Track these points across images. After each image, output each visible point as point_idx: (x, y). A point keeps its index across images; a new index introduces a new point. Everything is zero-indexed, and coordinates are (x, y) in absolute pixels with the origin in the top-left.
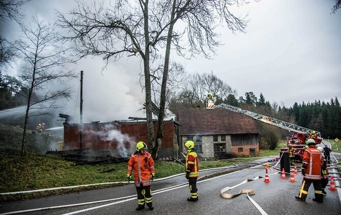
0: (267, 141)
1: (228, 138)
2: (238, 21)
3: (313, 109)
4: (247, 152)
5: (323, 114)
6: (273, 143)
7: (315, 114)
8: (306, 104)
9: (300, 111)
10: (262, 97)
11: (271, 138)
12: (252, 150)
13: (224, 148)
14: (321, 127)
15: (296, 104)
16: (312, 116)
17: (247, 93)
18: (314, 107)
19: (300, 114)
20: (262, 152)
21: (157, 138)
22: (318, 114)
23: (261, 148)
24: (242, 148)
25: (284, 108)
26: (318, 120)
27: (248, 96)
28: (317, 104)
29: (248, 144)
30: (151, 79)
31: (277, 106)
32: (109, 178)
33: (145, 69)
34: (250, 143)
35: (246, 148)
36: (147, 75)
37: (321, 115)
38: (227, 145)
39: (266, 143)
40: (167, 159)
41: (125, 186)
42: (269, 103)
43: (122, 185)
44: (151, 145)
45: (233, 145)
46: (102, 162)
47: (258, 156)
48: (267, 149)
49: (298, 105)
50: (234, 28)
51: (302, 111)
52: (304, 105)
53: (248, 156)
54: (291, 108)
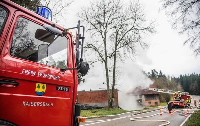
0: (165, 97)
1: (143, 97)
2: (146, 45)
3: (191, 78)
4: (153, 104)
5: (197, 81)
6: (168, 99)
7: (192, 81)
8: (187, 76)
9: (184, 79)
10: (161, 72)
11: (167, 96)
12: (156, 103)
13: (141, 102)
14: (197, 89)
15: (181, 75)
16: (191, 82)
17: (152, 70)
18: (191, 77)
19: (184, 81)
20: (162, 104)
21: (112, 98)
22: (194, 81)
23: (161, 102)
24: (150, 102)
25: (174, 77)
26: (195, 84)
27: (153, 71)
28: (193, 75)
29: (153, 99)
30: (109, 71)
31: (170, 77)
32: (97, 115)
33: (106, 67)
34: (155, 99)
35: (153, 102)
36: (107, 70)
37: (196, 82)
38: (143, 100)
39: (164, 99)
40: (116, 107)
41: (105, 117)
42: (165, 75)
43: (104, 117)
44: (110, 101)
45: (146, 100)
46: (89, 109)
47: (159, 106)
48: (165, 102)
49: (183, 76)
50: (144, 48)
51: (185, 79)
52: (186, 76)
53: (154, 106)
54: (179, 78)
